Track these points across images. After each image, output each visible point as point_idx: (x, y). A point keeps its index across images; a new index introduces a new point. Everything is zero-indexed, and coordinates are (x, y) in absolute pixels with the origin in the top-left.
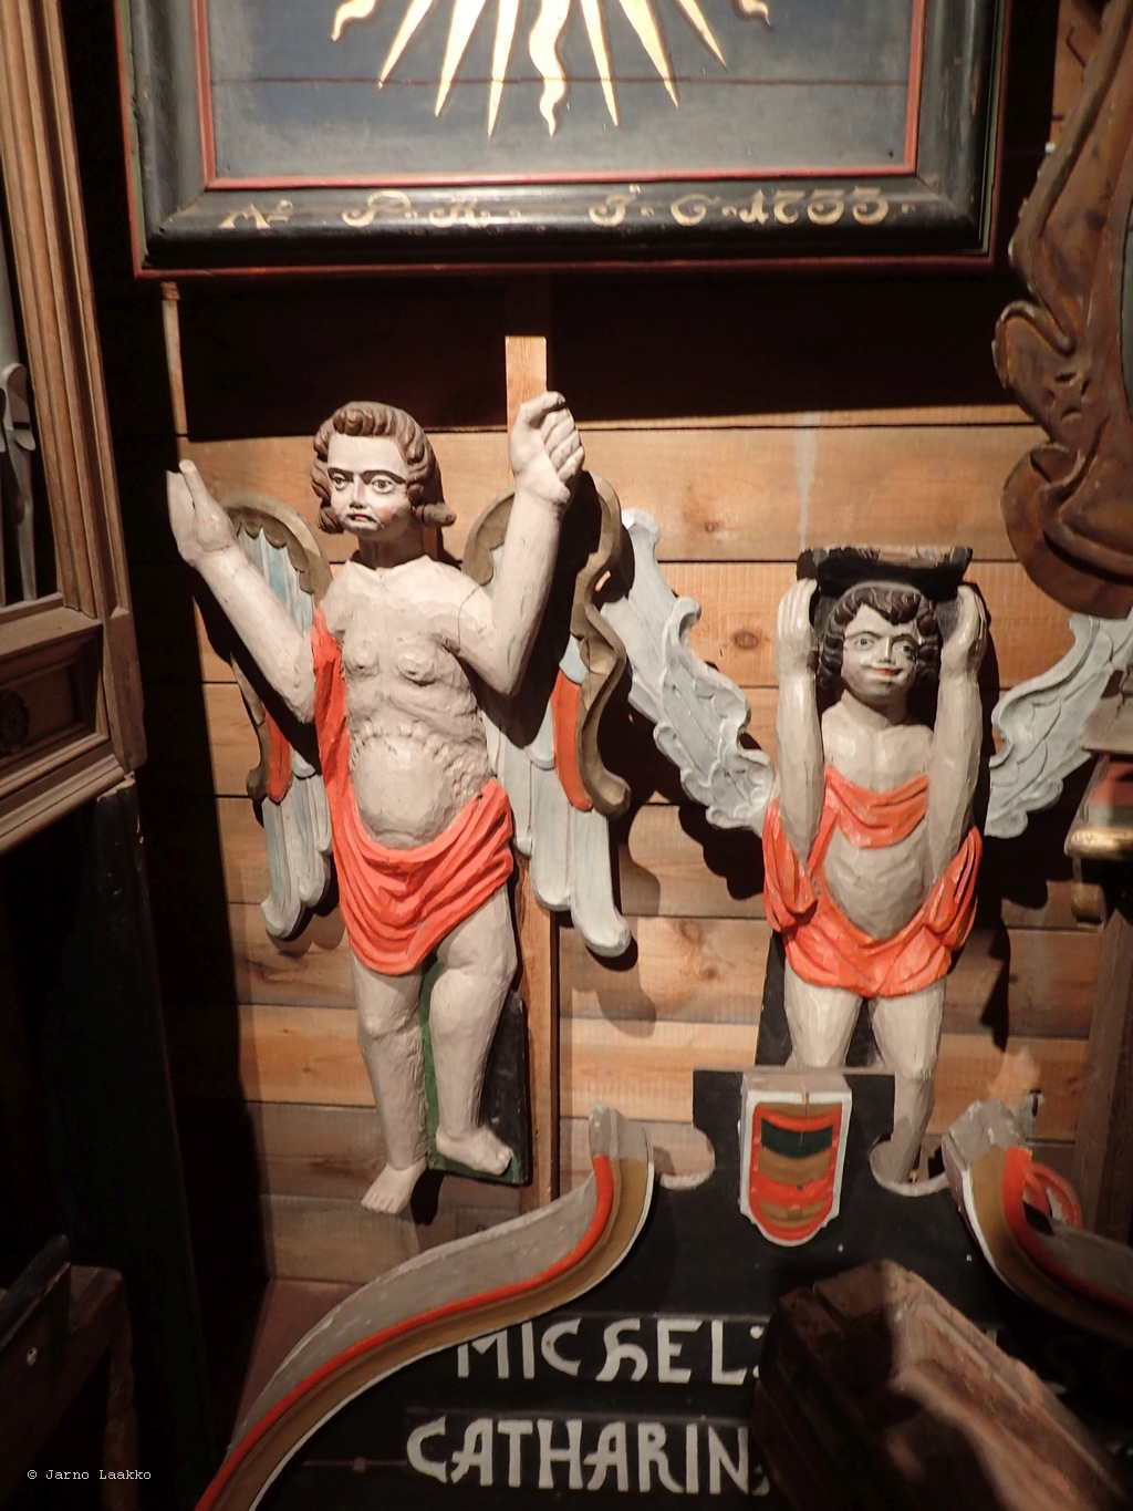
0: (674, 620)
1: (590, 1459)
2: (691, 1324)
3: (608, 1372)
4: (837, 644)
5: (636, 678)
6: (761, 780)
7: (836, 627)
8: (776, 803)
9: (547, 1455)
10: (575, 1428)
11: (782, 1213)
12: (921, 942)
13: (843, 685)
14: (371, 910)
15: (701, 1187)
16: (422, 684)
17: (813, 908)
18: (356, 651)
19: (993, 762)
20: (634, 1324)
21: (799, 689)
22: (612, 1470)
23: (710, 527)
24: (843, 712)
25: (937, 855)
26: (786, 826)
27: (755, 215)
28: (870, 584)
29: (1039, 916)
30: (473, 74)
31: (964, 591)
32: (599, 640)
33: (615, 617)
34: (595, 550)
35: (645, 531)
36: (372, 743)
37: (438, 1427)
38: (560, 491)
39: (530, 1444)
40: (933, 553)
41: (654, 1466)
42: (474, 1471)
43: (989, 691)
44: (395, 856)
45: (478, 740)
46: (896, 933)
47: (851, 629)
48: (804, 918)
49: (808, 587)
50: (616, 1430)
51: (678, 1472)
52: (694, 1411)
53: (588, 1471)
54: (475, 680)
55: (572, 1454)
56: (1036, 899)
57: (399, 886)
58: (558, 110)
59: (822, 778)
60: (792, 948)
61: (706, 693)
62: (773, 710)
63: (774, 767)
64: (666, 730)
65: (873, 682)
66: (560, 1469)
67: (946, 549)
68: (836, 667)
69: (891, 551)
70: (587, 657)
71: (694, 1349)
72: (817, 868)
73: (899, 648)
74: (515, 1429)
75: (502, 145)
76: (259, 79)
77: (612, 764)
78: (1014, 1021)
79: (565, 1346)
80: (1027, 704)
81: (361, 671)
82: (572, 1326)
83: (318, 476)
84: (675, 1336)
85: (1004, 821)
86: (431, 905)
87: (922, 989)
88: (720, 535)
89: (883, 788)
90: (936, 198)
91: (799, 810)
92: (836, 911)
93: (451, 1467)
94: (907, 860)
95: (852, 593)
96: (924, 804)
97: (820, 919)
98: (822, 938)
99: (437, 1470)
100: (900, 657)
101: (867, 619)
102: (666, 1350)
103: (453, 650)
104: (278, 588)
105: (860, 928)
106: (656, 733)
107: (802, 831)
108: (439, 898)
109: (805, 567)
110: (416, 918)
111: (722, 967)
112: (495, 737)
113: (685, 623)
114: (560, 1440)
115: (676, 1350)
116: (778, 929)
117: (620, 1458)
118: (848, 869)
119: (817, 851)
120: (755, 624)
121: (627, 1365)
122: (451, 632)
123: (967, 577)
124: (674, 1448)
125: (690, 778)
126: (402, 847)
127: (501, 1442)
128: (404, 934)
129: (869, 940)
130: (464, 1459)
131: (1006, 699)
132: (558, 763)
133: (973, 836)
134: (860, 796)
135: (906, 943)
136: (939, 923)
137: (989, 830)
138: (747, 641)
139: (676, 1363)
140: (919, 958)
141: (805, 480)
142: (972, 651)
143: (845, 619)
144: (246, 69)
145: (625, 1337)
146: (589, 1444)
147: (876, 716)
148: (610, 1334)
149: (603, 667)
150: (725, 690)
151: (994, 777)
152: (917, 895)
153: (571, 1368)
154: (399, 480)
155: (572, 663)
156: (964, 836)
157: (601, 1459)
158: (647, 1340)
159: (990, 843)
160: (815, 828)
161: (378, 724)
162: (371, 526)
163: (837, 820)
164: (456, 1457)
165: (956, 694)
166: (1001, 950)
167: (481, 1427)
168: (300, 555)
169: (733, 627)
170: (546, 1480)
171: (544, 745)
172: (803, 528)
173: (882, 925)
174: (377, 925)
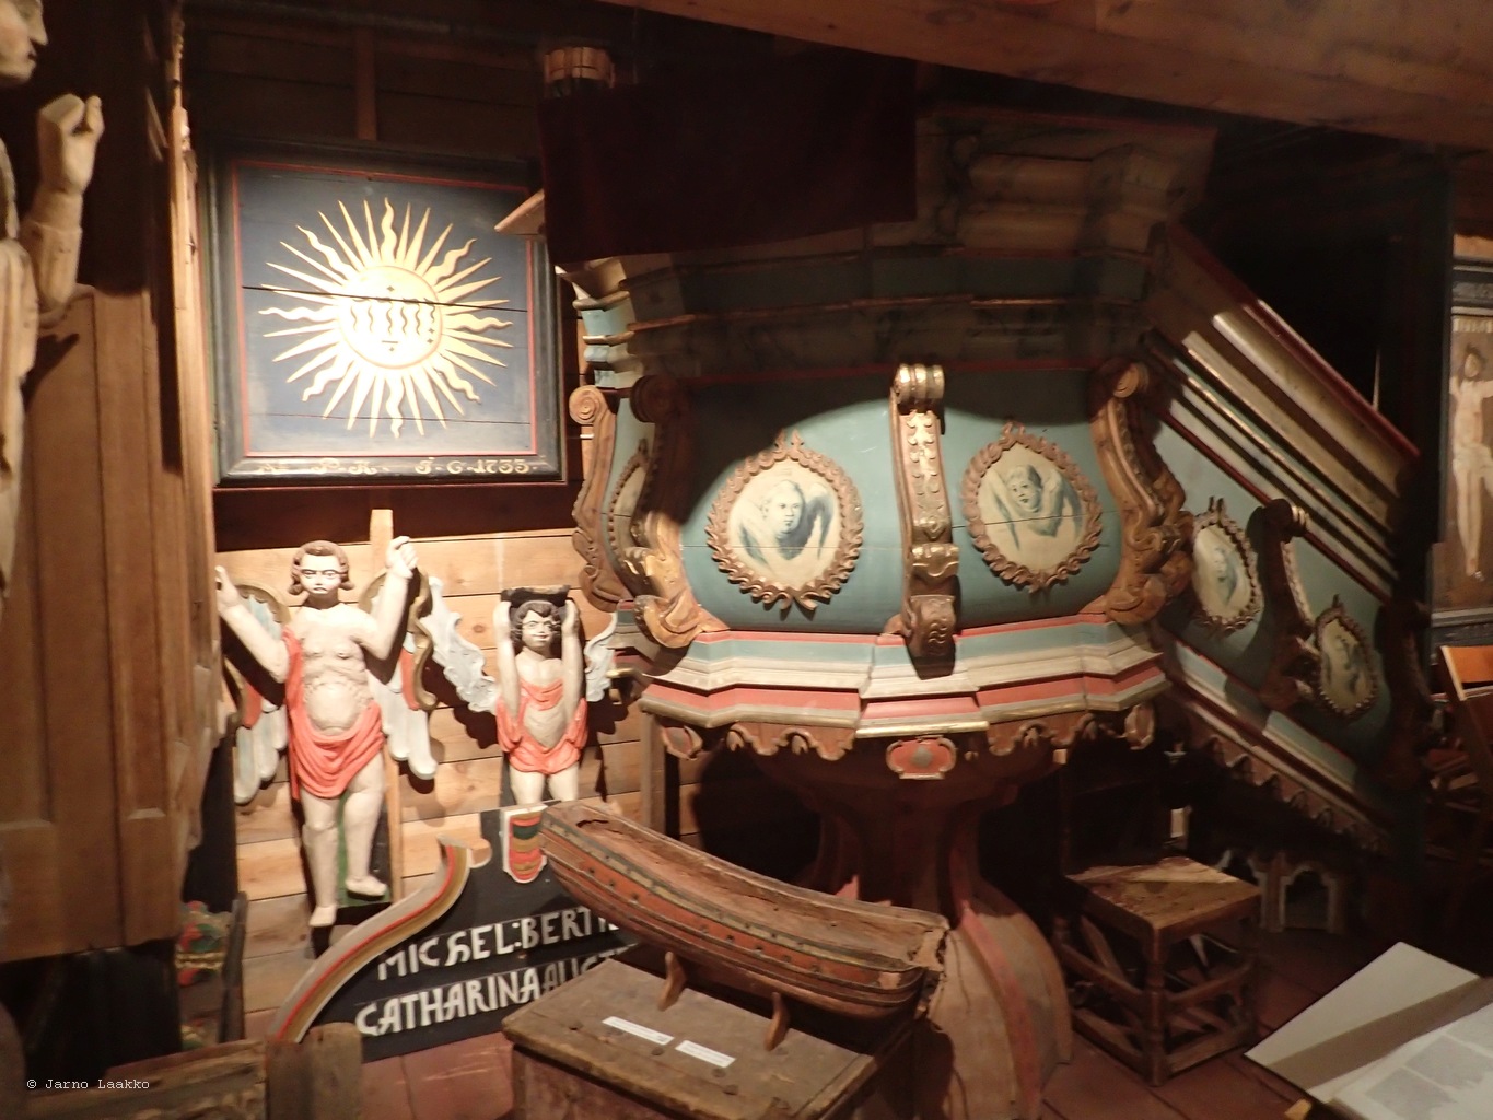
0: (451, 622)
1: (447, 1005)
2: (487, 928)
3: (451, 961)
4: (520, 627)
5: (436, 649)
6: (491, 689)
7: (520, 620)
8: (502, 697)
9: (426, 1008)
10: (438, 992)
11: (522, 867)
12: (567, 747)
13: (524, 644)
14: (319, 766)
15: (487, 865)
16: (344, 658)
17: (521, 740)
18: (311, 646)
19: (587, 670)
20: (462, 934)
21: (506, 647)
22: (456, 1008)
23: (460, 581)
24: (526, 654)
25: (569, 710)
26: (506, 706)
27: (480, 470)
28: (531, 602)
29: (613, 738)
30: (363, 417)
31: (568, 602)
32: (422, 634)
33: (425, 622)
34: (418, 596)
35: (436, 586)
36: (320, 688)
37: (372, 1008)
38: (409, 574)
39: (417, 1004)
40: (555, 588)
41: (475, 1000)
42: (391, 1026)
43: (583, 641)
44: (331, 740)
45: (365, 683)
46: (556, 745)
47: (526, 621)
48: (517, 744)
49: (507, 604)
50: (457, 988)
51: (487, 1002)
52: (491, 972)
53: (445, 1011)
54: (367, 655)
55: (437, 1006)
56: (611, 730)
57: (332, 754)
58: (400, 429)
59: (520, 685)
60: (513, 759)
61: (466, 652)
62: (495, 658)
63: (498, 682)
64: (451, 670)
65: (537, 641)
66: (432, 1014)
67: (561, 586)
68: (520, 637)
69: (539, 588)
70: (416, 641)
71: (489, 940)
72: (521, 722)
73: (547, 626)
74: (409, 999)
75: (377, 442)
76: (269, 415)
77: (428, 688)
78: (610, 788)
79: (431, 953)
80: (597, 646)
81: (315, 656)
82: (433, 942)
83: (296, 572)
84: (482, 936)
85: (594, 695)
86: (348, 761)
87: (570, 766)
88: (464, 584)
89: (545, 685)
90: (545, 464)
91: (511, 697)
92: (531, 738)
93: (380, 1026)
94: (557, 714)
95: (524, 605)
96: (561, 691)
97: (525, 744)
98: (526, 753)
99: (372, 1031)
100: (547, 631)
101: (532, 616)
102: (477, 942)
103: (358, 642)
104: (262, 621)
105: (540, 744)
106: (445, 672)
107: (513, 707)
108: (353, 757)
109: (504, 596)
110: (340, 770)
111: (476, 784)
112: (373, 680)
113: (457, 623)
114: (431, 1000)
115: (482, 942)
116: (506, 750)
117: (459, 1002)
118: (534, 720)
119: (520, 716)
120: (482, 622)
121: (460, 954)
122: (359, 635)
123: (569, 596)
124: (484, 991)
125: (462, 691)
126: (335, 734)
127: (403, 1007)
128: (334, 777)
129: (545, 749)
130: (385, 1022)
131: (589, 644)
132: (404, 690)
133: (582, 701)
134: (536, 689)
135: (560, 749)
136: (572, 738)
137: (590, 699)
138: (479, 629)
139: (483, 948)
140: (568, 754)
141: (500, 560)
142: (575, 626)
143: (523, 617)
144: (263, 410)
145: (459, 942)
146: (445, 999)
147: (539, 656)
148: (451, 941)
149: (424, 645)
150: (474, 651)
151: (589, 677)
152: (563, 728)
153: (434, 963)
154: (337, 573)
155: (409, 643)
156: (579, 702)
157: (450, 1005)
158: (467, 941)
159: (590, 704)
160: (519, 705)
161: (323, 679)
162: (324, 592)
163: (528, 701)
164: (382, 1021)
165: (570, 644)
166: (600, 756)
167: (393, 1004)
168: (276, 607)
169: (474, 623)
170: (426, 1021)
171: (397, 681)
172: (500, 579)
173: (551, 742)
174: (323, 774)
